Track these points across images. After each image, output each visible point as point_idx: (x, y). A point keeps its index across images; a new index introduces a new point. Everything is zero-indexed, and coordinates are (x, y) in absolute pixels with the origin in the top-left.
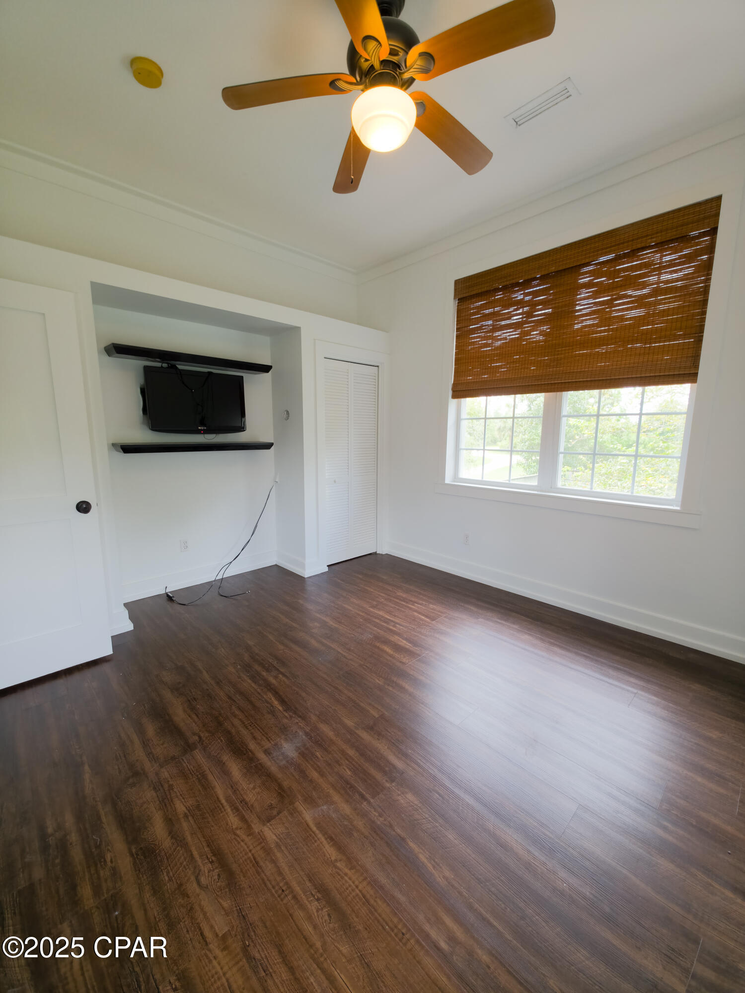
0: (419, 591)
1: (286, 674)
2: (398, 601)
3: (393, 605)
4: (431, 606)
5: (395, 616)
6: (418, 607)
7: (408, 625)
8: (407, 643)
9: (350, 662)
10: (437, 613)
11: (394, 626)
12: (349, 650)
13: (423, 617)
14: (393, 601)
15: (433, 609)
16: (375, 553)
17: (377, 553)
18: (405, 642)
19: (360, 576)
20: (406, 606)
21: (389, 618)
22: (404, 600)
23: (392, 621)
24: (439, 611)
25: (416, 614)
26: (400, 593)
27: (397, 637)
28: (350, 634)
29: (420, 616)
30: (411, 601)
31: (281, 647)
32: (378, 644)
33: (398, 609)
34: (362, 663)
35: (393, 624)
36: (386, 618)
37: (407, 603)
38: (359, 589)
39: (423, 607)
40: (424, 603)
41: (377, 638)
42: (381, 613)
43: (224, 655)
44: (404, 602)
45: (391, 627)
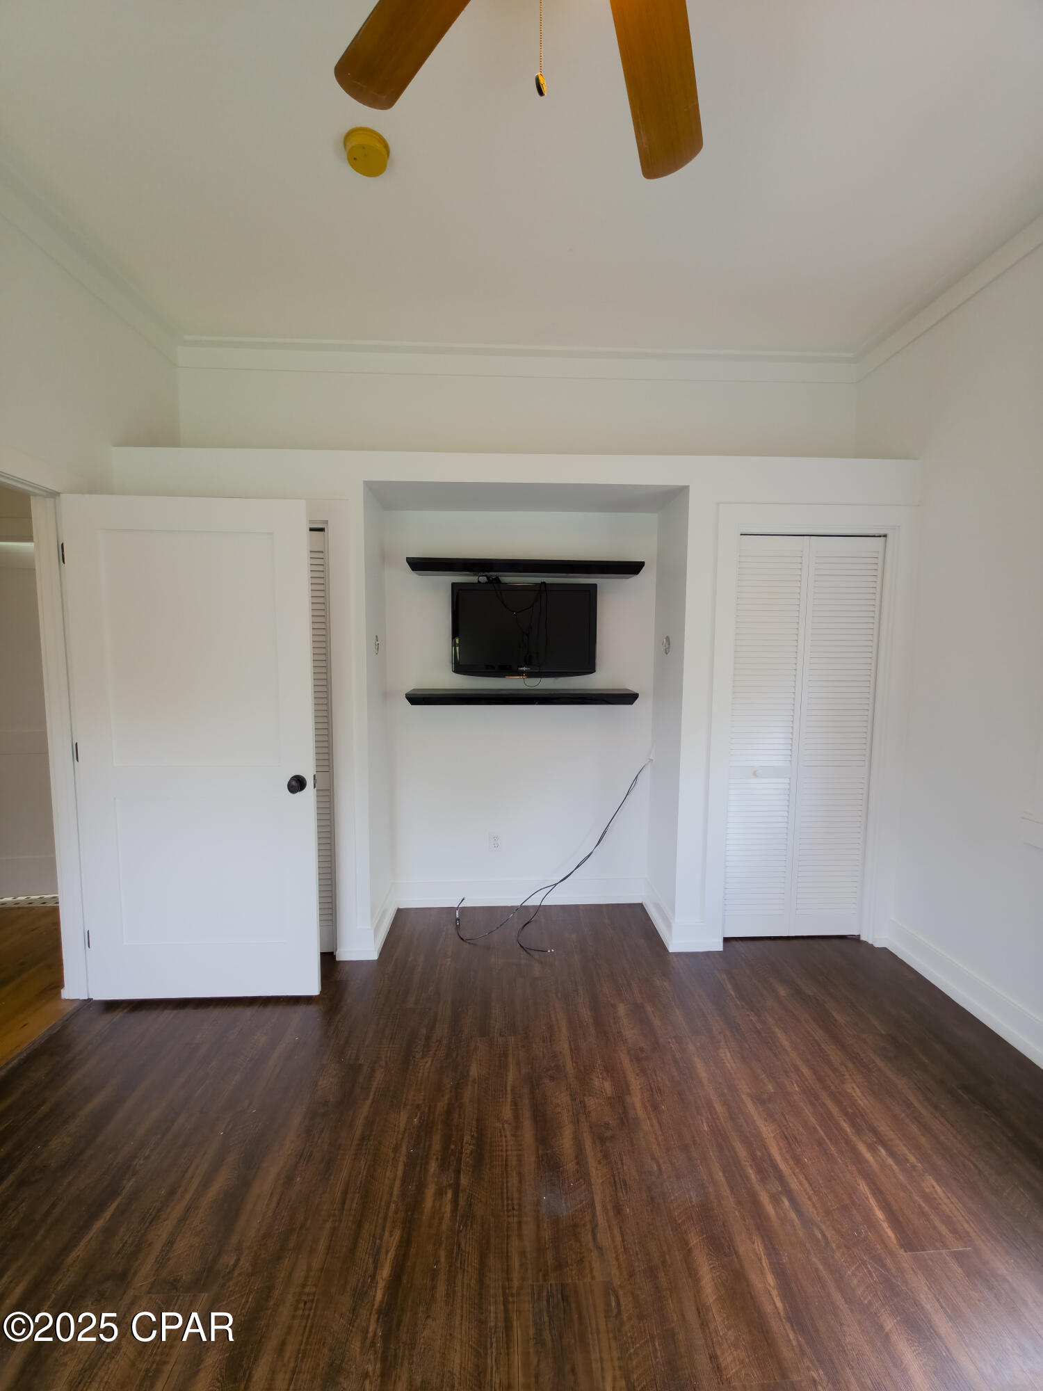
0: (916, 1104)
1: (461, 1195)
2: (835, 1110)
3: (813, 1121)
4: (930, 1183)
5: (797, 1160)
6: (883, 1165)
7: (817, 1219)
8: (774, 1293)
9: (594, 1255)
10: (937, 1222)
11: (775, 1200)
12: (618, 1210)
13: (879, 1214)
14: (823, 1105)
15: (927, 1198)
16: (856, 939)
17: (863, 938)
18: (771, 1279)
19: (782, 992)
20: (848, 1142)
21: (778, 1158)
22: (856, 1117)
23: (781, 1178)
24: (948, 1221)
25: (863, 1187)
26: (855, 1090)
27: (759, 1246)
28: (653, 1158)
29: (872, 1202)
30: (875, 1131)
31: (507, 1113)
32: (694, 1240)
33: (820, 1143)
34: (616, 1282)
35: (776, 1187)
36: (770, 1155)
37: (859, 1131)
38: (759, 1026)
39: (901, 1177)
40: (912, 1159)
41: (706, 1215)
42: (767, 1131)
43: (419, 1078)
44: (853, 1125)
45: (764, 1198)
